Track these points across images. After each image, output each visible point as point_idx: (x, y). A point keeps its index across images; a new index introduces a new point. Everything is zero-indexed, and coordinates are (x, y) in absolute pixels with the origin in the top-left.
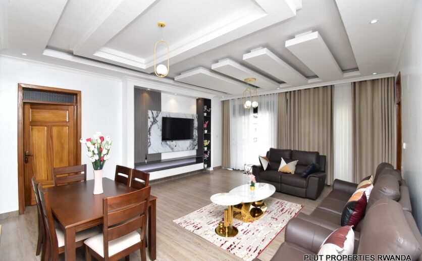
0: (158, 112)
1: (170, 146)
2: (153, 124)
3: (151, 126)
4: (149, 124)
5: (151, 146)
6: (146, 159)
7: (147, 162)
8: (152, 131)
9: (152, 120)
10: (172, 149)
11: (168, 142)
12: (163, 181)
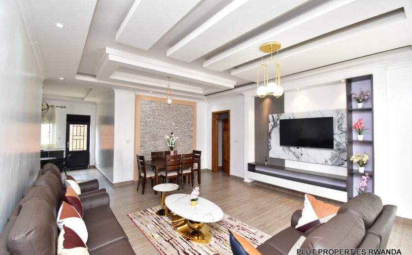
0: (279, 115)
1: (294, 154)
2: (273, 128)
3: (272, 130)
4: (270, 128)
5: (272, 150)
6: (266, 161)
7: (267, 164)
8: (272, 135)
9: (272, 123)
10: (298, 157)
11: (292, 148)
12: (287, 192)
